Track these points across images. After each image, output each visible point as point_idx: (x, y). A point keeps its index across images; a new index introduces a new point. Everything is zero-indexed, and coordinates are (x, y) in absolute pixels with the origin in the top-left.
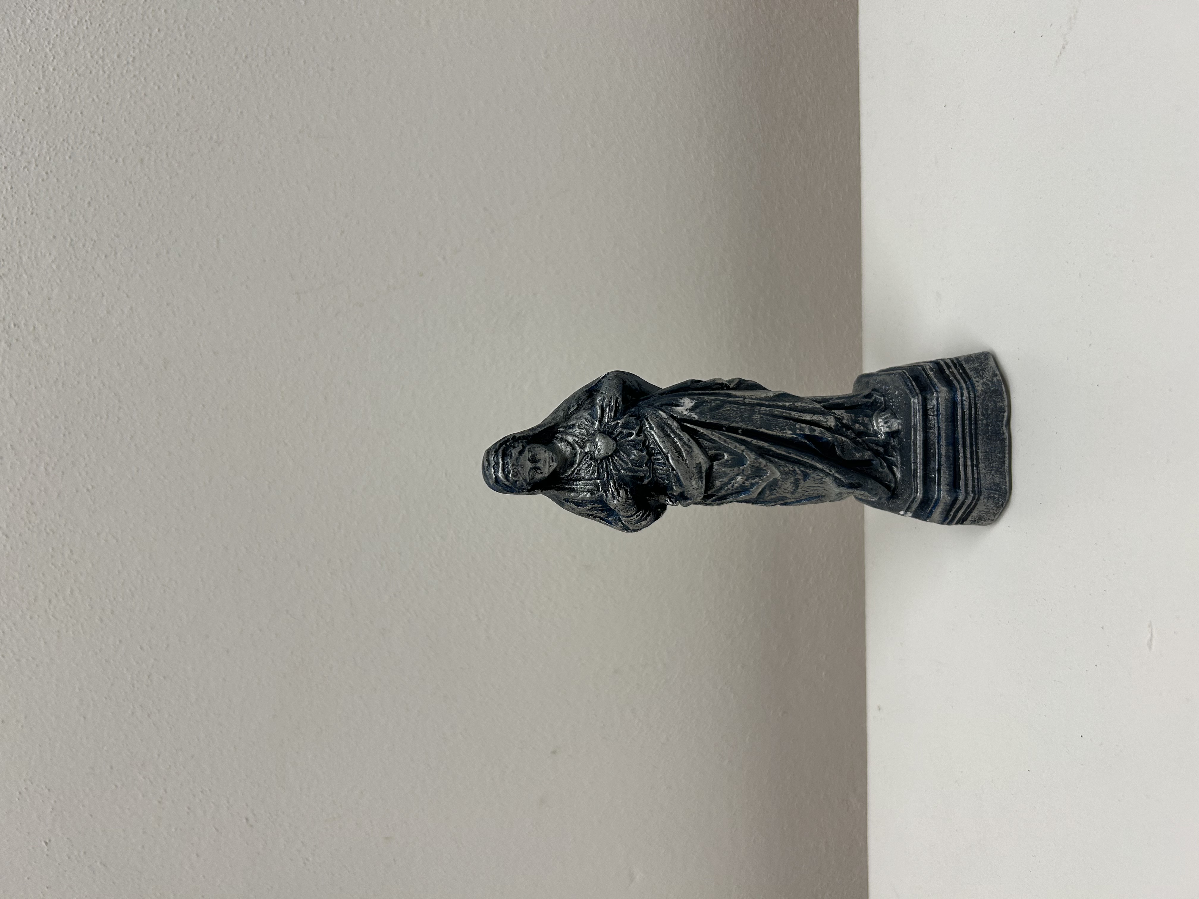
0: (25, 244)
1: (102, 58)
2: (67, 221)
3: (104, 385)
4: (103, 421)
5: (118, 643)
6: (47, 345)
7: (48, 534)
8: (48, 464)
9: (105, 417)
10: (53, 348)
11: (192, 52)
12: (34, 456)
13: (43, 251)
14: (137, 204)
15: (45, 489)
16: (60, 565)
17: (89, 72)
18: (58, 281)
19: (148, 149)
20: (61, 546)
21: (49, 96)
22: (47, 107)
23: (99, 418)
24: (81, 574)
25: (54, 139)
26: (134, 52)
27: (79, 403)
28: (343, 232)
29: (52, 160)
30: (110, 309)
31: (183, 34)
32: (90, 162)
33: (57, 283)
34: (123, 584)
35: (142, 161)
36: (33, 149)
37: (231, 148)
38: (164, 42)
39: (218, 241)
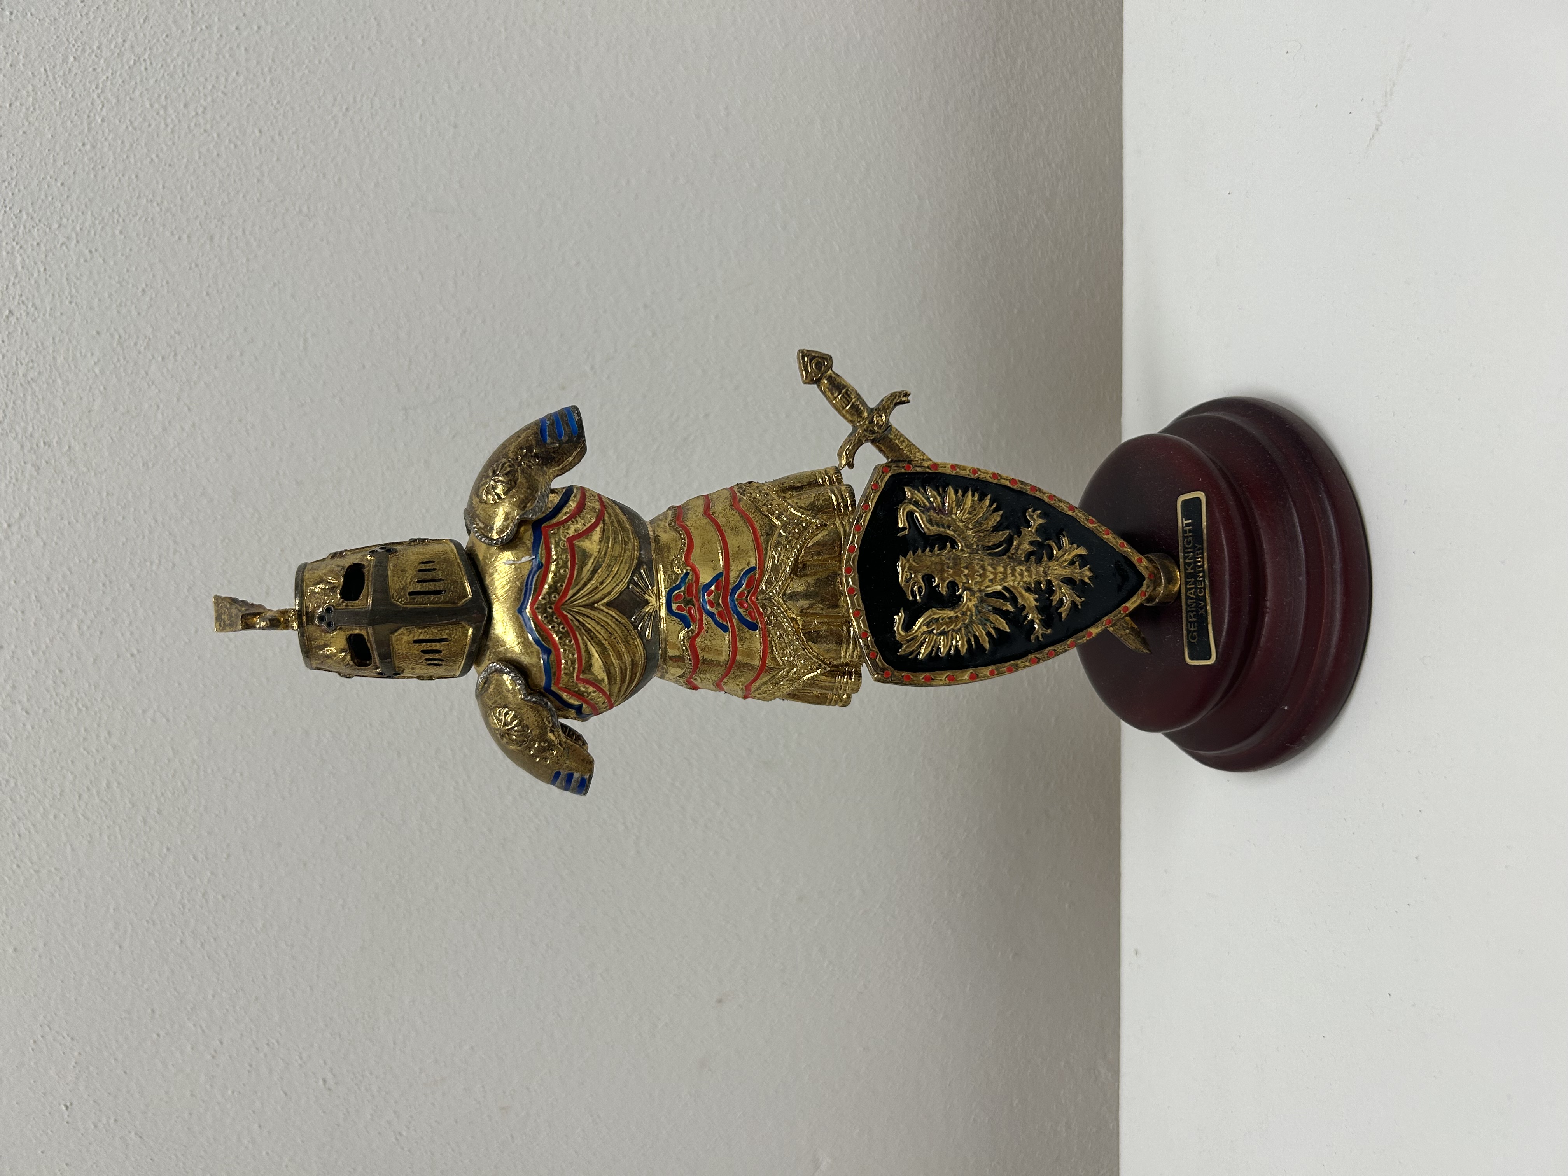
0: (60, 341)
1: (165, 108)
2: (115, 312)
3: (156, 521)
4: (154, 567)
5: (165, 850)
6: (85, 470)
7: (79, 710)
8: (82, 622)
9: (157, 561)
10: (93, 474)
11: (278, 102)
12: (65, 611)
13: (84, 351)
14: (205, 293)
15: (77, 652)
16: (94, 751)
17: (147, 124)
18: (102, 388)
19: (220, 223)
20: (96, 726)
21: (96, 154)
22: (93, 168)
23: (148, 564)
24: (121, 762)
25: (101, 209)
26: (205, 100)
27: (123, 544)
28: (464, 332)
29: (97, 236)
30: (167, 424)
31: (268, 79)
32: (146, 239)
33: (101, 392)
34: (173, 776)
35: (212, 238)
36: (73, 221)
37: (325, 224)
38: (244, 88)
39: (306, 341)
